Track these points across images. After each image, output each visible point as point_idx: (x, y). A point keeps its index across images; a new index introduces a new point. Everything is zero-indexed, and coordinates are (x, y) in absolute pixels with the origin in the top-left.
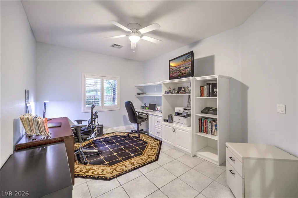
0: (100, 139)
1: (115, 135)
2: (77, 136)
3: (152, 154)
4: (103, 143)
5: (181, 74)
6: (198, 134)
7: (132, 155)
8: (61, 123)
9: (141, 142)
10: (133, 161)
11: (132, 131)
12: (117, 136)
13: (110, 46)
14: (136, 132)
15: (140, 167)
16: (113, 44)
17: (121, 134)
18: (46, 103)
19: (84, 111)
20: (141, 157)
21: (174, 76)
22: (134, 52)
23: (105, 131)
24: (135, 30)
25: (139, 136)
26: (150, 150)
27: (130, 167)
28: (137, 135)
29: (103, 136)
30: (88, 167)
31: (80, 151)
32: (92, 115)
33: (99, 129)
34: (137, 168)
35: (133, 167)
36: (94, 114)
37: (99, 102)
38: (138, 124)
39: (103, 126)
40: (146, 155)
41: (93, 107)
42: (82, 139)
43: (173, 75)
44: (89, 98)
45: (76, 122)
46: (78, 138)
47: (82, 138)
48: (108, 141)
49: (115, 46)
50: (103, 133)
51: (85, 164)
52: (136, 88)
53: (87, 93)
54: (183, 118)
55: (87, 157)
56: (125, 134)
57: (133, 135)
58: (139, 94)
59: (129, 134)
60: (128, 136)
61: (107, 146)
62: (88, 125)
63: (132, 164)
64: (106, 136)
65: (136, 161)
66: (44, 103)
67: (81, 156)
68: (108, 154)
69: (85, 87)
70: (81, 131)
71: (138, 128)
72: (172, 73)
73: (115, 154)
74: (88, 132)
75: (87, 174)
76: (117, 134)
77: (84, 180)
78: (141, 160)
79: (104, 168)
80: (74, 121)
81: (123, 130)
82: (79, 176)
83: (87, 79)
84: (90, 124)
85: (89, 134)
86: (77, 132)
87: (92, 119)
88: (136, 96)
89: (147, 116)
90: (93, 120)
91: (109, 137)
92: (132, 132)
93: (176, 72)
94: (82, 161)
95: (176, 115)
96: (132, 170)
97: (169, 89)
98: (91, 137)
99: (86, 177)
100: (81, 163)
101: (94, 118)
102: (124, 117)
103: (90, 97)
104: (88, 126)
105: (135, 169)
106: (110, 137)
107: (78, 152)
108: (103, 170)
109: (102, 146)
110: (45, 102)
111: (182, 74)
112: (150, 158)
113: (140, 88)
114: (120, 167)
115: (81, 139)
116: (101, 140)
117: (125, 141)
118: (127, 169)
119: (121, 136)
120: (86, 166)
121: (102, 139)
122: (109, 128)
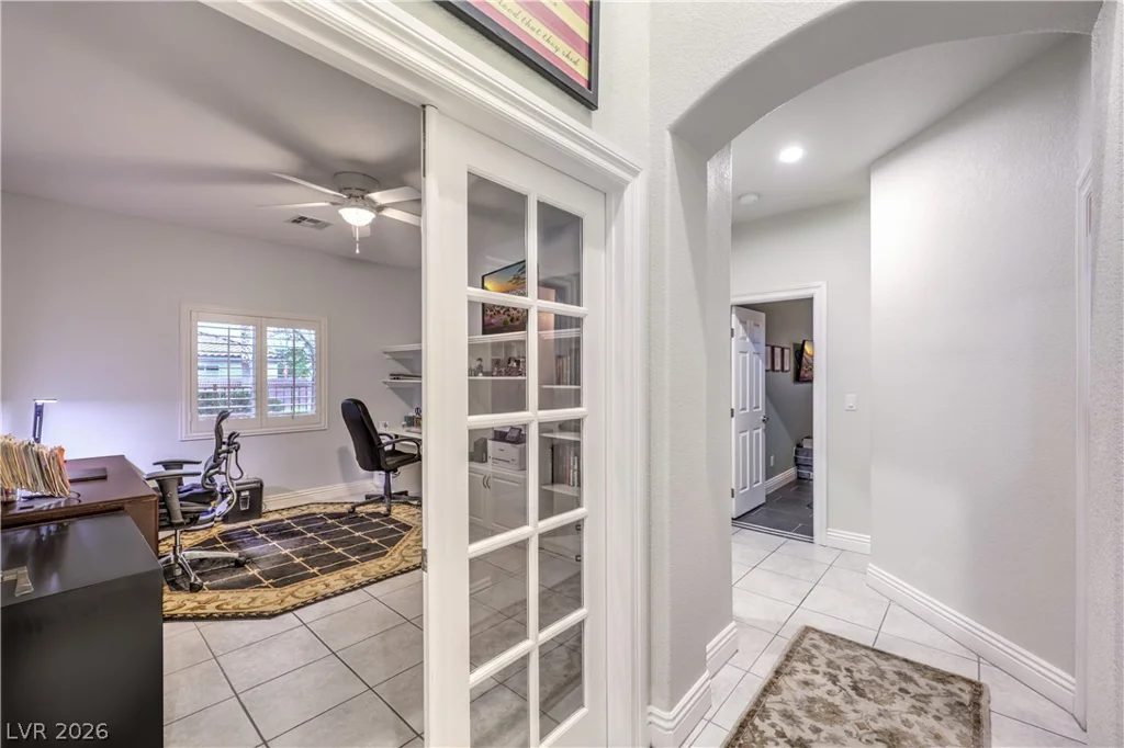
0: (249, 527)
1: (306, 512)
2: (165, 507)
3: (416, 551)
4: (260, 536)
5: (509, 319)
6: (544, 487)
7: (353, 559)
8: (105, 470)
9: (392, 526)
10: (351, 571)
11: (367, 497)
12: (315, 514)
13: (288, 221)
14: (381, 499)
15: (369, 583)
16: (295, 215)
17: (330, 509)
18: (42, 406)
19: (189, 434)
20: (380, 563)
21: (492, 324)
22: (357, 251)
23: (271, 502)
24: (358, 193)
25: (389, 510)
26: (412, 543)
27: (341, 584)
28: (383, 509)
29: (260, 517)
30: (202, 597)
31: (176, 558)
32: (220, 443)
33: (247, 493)
34: (362, 586)
35: (350, 584)
36: (225, 440)
37: (246, 402)
38: (388, 472)
39: (262, 485)
40: (396, 555)
41: (223, 416)
42: (184, 518)
43: (493, 321)
44: (211, 391)
45: (161, 466)
46: (169, 514)
47: (183, 513)
48: (279, 531)
49: (305, 222)
50: (264, 509)
51: (194, 589)
52: (388, 356)
53: (200, 372)
54: (509, 445)
55: (198, 575)
56: (345, 509)
57: (370, 508)
58: (396, 376)
59: (354, 508)
60: (352, 511)
61: (275, 543)
62: (203, 473)
63: (347, 578)
64: (276, 516)
65: (360, 573)
66: (36, 406)
67: (179, 572)
68: (275, 560)
69: (193, 344)
70: (179, 493)
71: (387, 487)
72: (489, 312)
73: (297, 560)
74: (207, 496)
75: (199, 611)
76: (314, 509)
77: (191, 625)
78: (378, 569)
79: (255, 595)
80: (155, 464)
81: (339, 498)
82: (172, 618)
83: (199, 324)
84: (212, 468)
85: (208, 500)
86: (165, 494)
87: (217, 454)
88: (385, 383)
89: (418, 446)
90: (222, 456)
91: (282, 520)
92: (370, 499)
93: (499, 312)
94: (182, 585)
95: (494, 439)
96: (344, 591)
97: (479, 363)
98: (213, 510)
99: (196, 618)
100: (179, 588)
101: (224, 452)
102: (343, 452)
103: (215, 387)
104: (205, 477)
105: (353, 589)
106: (288, 519)
107: (168, 561)
108: (254, 599)
109: (256, 544)
110: (39, 402)
111: (512, 320)
112: (407, 561)
113: (398, 357)
114: (309, 588)
115: (180, 515)
116: (254, 529)
117: (338, 527)
118: (329, 590)
119: (326, 514)
120: (197, 595)
121: (259, 525)
122: (288, 491)
